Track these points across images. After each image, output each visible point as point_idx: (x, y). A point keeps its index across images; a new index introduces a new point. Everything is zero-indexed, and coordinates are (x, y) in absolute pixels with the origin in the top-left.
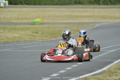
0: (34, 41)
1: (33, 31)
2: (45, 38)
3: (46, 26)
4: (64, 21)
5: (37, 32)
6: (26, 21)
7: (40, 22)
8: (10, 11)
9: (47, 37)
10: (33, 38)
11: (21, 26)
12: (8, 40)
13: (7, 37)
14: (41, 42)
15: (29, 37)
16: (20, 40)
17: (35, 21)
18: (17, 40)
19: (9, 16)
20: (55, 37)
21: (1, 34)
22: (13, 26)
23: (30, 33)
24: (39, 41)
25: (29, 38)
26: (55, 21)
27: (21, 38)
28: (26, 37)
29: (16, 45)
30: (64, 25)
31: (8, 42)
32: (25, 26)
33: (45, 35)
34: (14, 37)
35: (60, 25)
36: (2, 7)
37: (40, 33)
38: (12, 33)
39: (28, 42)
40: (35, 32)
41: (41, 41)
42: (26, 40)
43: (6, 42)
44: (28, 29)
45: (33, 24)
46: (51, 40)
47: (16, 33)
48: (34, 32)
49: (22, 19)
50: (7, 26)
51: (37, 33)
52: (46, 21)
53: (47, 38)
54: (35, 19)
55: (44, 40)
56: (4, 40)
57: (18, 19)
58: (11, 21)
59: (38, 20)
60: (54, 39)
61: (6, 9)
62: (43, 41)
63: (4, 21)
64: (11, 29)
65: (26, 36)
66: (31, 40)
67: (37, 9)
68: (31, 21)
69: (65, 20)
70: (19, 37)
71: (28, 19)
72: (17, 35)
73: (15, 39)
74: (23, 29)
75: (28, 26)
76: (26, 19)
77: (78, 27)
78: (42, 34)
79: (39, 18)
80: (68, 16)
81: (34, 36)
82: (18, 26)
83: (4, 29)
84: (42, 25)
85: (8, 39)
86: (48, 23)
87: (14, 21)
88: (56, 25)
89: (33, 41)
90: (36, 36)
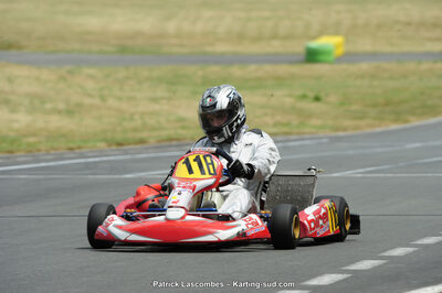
0: (298, 134)
1: (300, 93)
2: (347, 123)
3: (364, 66)
5: (322, 95)
6: (276, 46)
7: (340, 51)
9: (362, 118)
10: (295, 122)
11: (252, 67)
12: (182, 132)
13: (181, 120)
15: (278, 118)
17: (314, 44)
19: (199, 27)
20: (396, 121)
21: (156, 107)
23: (288, 101)
25: (275, 125)
26: (407, 47)
28: (268, 119)
31: (178, 140)
32: (268, 68)
33: (354, 107)
37: (333, 98)
40: (311, 95)
41: (330, 134)
43: (171, 139)
44: (280, 81)
46: (378, 130)
48: (304, 97)
49: (258, 38)
50: (190, 69)
51: (317, 99)
52: (365, 45)
53: (362, 123)
54: (314, 38)
55: (345, 129)
56: (164, 134)
57: (240, 37)
58: (209, 49)
60: (394, 127)
62: (341, 134)
63: (175, 50)
65: (266, 115)
66: (285, 129)
68: (298, 48)
71: (287, 38)
74: (257, 84)
75: (284, 69)
76: (274, 37)
78: (342, 104)
79: (336, 33)
82: (236, 71)
84: (344, 66)
85: (183, 128)
86: (373, 56)
87: (221, 48)
88: (411, 66)
90: (310, 115)
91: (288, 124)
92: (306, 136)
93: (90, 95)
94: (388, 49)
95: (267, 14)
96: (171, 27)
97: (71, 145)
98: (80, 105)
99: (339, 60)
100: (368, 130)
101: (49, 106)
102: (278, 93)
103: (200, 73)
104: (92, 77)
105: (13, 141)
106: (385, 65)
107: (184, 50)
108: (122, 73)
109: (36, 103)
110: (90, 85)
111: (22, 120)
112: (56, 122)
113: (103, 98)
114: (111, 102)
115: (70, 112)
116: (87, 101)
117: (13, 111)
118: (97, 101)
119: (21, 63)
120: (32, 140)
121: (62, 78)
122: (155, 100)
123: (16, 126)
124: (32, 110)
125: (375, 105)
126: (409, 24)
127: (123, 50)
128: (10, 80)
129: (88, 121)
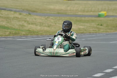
1: (98, 24)
2: (109, 31)
3: (111, 18)
5: (102, 24)
6: (91, 13)
7: (106, 15)
8: (76, 4)
9: (112, 30)
10: (97, 30)
11: (87, 18)
14: (105, 34)
15: (93, 29)
16: (85, 32)
17: (100, 13)
18: (82, 32)
19: (75, 9)
22: (78, 18)
23: (95, 25)
24: (103, 33)
25: (93, 31)
27: (85, 30)
28: (91, 29)
29: (81, 36)
32: (90, 18)
33: (110, 27)
34: (79, 29)
37: (105, 25)
38: (77, 25)
39: (92, 34)
40: (100, 24)
42: (91, 32)
44: (93, 21)
45: (99, 16)
46: (115, 32)
47: (81, 25)
48: (98, 25)
49: (87, 12)
50: (73, 18)
51: (101, 25)
52: (111, 14)
55: (108, 32)
57: (84, 11)
58: (77, 14)
59: (103, 13)
63: (70, 13)
64: (77, 21)
66: (95, 32)
68: (97, 14)
70: (84, 29)
71: (94, 11)
72: (82, 27)
73: (80, 31)
74: (88, 21)
75: (93, 18)
76: (91, 11)
78: (107, 26)
79: (105, 11)
81: (98, 28)
82: (83, 18)
84: (106, 18)
86: (113, 16)
87: (80, 13)
89: (98, 33)
90: (100, 29)
91: (96, 31)
92: (100, 33)
93: (53, 23)
95: (89, 6)
96: (69, 8)
97: (50, 34)
98: (51, 25)
99: (106, 17)
100: (113, 32)
101: (44, 25)
102: (93, 24)
103: (75, 19)
104: (52, 19)
105: (37, 32)
106: (116, 18)
108: (58, 18)
109: (41, 24)
110: (52, 21)
111: (39, 28)
113: (55, 24)
114: (57, 25)
115: (49, 26)
116: (52, 24)
117: (37, 26)
118: (54, 24)
119: (37, 15)
120: (41, 32)
121: (46, 19)
123: (37, 29)
124: (40, 26)
125: (114, 27)
127: (59, 13)
128: (35, 19)
129: (53, 29)
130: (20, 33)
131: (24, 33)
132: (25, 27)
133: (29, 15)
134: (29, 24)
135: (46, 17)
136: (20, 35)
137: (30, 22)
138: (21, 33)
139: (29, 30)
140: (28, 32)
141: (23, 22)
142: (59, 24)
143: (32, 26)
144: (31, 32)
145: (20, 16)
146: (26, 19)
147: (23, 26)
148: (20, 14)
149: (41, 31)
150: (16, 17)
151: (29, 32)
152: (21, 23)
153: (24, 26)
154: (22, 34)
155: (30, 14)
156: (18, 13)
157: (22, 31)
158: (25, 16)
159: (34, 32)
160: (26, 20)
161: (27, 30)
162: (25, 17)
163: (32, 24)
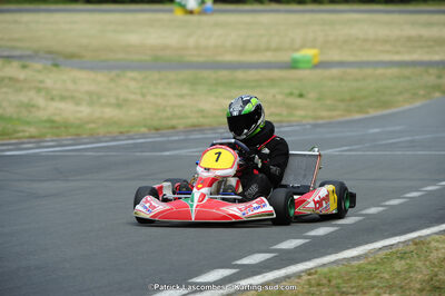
0: (287, 122)
1: (288, 91)
3: (335, 71)
4: (397, 58)
5: (304, 92)
6: (269, 56)
7: (316, 60)
8: (216, 25)
9: (333, 110)
10: (285, 113)
12: (201, 120)
13: (201, 111)
14: (308, 127)
17: (298, 55)
19: (212, 42)
20: (359, 112)
21: (182, 101)
22: (224, 74)
23: (279, 97)
24: (304, 122)
26: (365, 57)
30: (394, 71)
32: (265, 73)
33: (328, 102)
35: (380, 71)
36: (191, 12)
37: (312, 95)
38: (217, 97)
40: (297, 92)
41: (311, 121)
44: (273, 82)
45: (293, 65)
46: (348, 118)
48: (291, 94)
49: (256, 50)
50: (205, 73)
51: (301, 96)
52: (335, 56)
53: (335, 113)
54: (297, 50)
55: (322, 118)
56: (189, 121)
57: (243, 50)
58: (219, 58)
59: (309, 53)
60: (357, 117)
61: (204, 18)
62: (320, 122)
63: (195, 59)
64: (218, 83)
67: (307, 17)
68: (285, 57)
69: (398, 53)
71: (277, 50)
74: (256, 84)
75: (276, 73)
76: (268, 49)
77: (439, 77)
78: (319, 99)
79: (313, 47)
80: (409, 39)
81: (289, 106)
82: (240, 74)
83: (194, 83)
84: (319, 72)
85: (203, 117)
86: (341, 64)
87: (229, 58)
88: (369, 71)
90: (296, 108)
91: (277, 115)
93: (135, 93)
94: (351, 59)
95: (262, 32)
96: (191, 41)
97: (122, 130)
98: (126, 100)
99: (317, 66)
101: (104, 100)
102: (272, 91)
103: (213, 76)
104: (134, 79)
105: (79, 127)
106: (349, 70)
107: (201, 59)
108: (155, 75)
109: (93, 98)
110: (133, 85)
111: (85, 111)
112: (110, 113)
113: (144, 95)
114: (150, 98)
115: (119, 106)
116: (132, 97)
117: (78, 104)
118: (139, 97)
119: (82, 67)
120: (92, 126)
121: (112, 80)
122: (182, 96)
123: (79, 115)
124: (91, 103)
125: (342, 101)
126: (366, 40)
127: (156, 59)
128: (74, 81)
129: (133, 112)
130: (18, 132)
131: (32, 130)
132: (38, 108)
133: (54, 69)
134: (52, 99)
135: (113, 73)
136: (17, 138)
137: (54, 93)
138: (24, 131)
139: (51, 121)
140: (48, 125)
141: (32, 94)
142: (156, 95)
143: (62, 105)
144: (57, 128)
145: (22, 75)
146: (41, 82)
147: (30, 106)
148: (24, 67)
149: (93, 122)
150: (10, 79)
151: (52, 128)
152: (23, 98)
153: (33, 106)
154: (27, 134)
155: (56, 65)
156: (15, 64)
157: (29, 123)
158: (39, 71)
159: (66, 127)
160: (41, 85)
161: (46, 121)
162: (40, 77)
163: (63, 98)
